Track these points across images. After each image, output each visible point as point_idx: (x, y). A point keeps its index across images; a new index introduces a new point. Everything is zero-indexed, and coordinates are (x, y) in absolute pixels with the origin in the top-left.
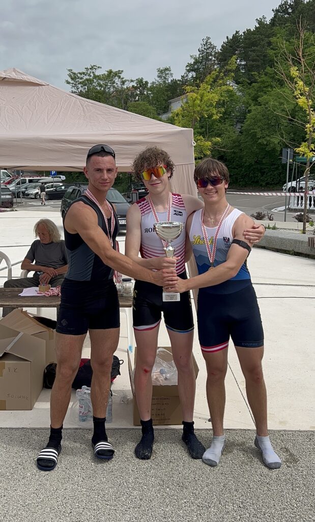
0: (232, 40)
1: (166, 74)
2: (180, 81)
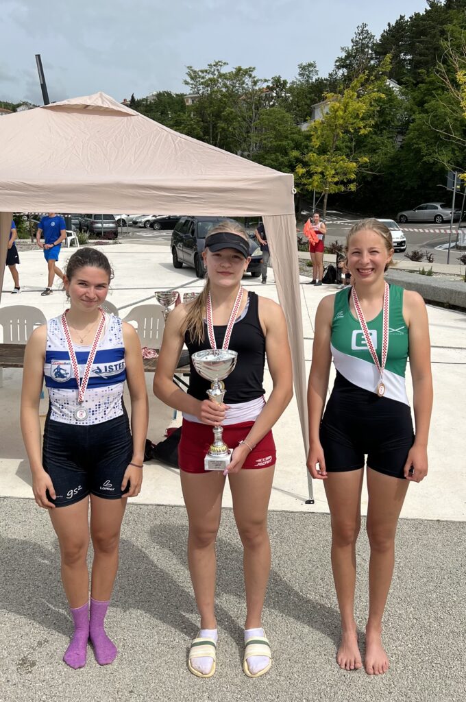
0: (394, 27)
1: (310, 72)
2: (327, 80)
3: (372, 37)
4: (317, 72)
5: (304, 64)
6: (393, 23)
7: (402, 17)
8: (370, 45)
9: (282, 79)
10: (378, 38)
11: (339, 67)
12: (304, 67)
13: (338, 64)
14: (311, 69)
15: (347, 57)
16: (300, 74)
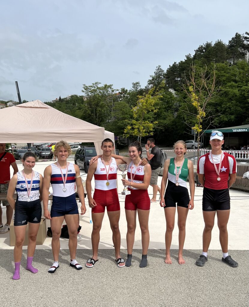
0: (172, 67)
3: (163, 71)
4: (140, 86)
5: (135, 83)
6: (171, 65)
7: (175, 63)
8: (162, 74)
9: (125, 89)
10: (165, 71)
11: (149, 84)
12: (135, 84)
13: (149, 82)
14: (137, 85)
15: (153, 79)
16: (133, 87)
